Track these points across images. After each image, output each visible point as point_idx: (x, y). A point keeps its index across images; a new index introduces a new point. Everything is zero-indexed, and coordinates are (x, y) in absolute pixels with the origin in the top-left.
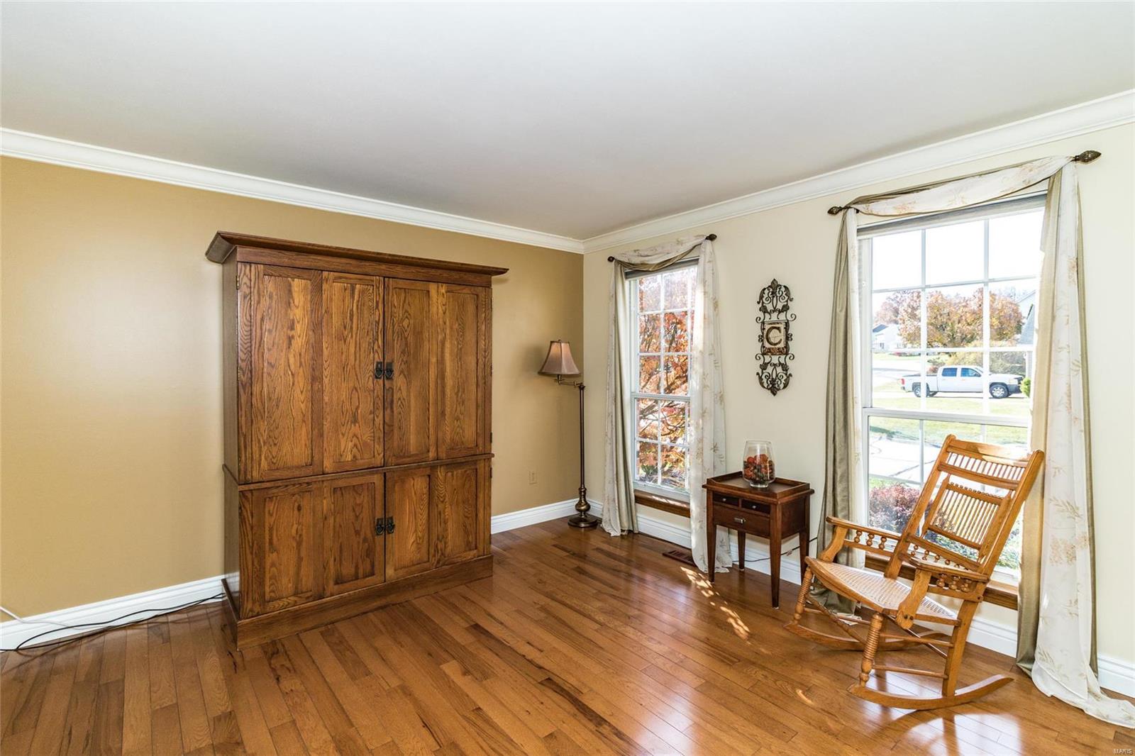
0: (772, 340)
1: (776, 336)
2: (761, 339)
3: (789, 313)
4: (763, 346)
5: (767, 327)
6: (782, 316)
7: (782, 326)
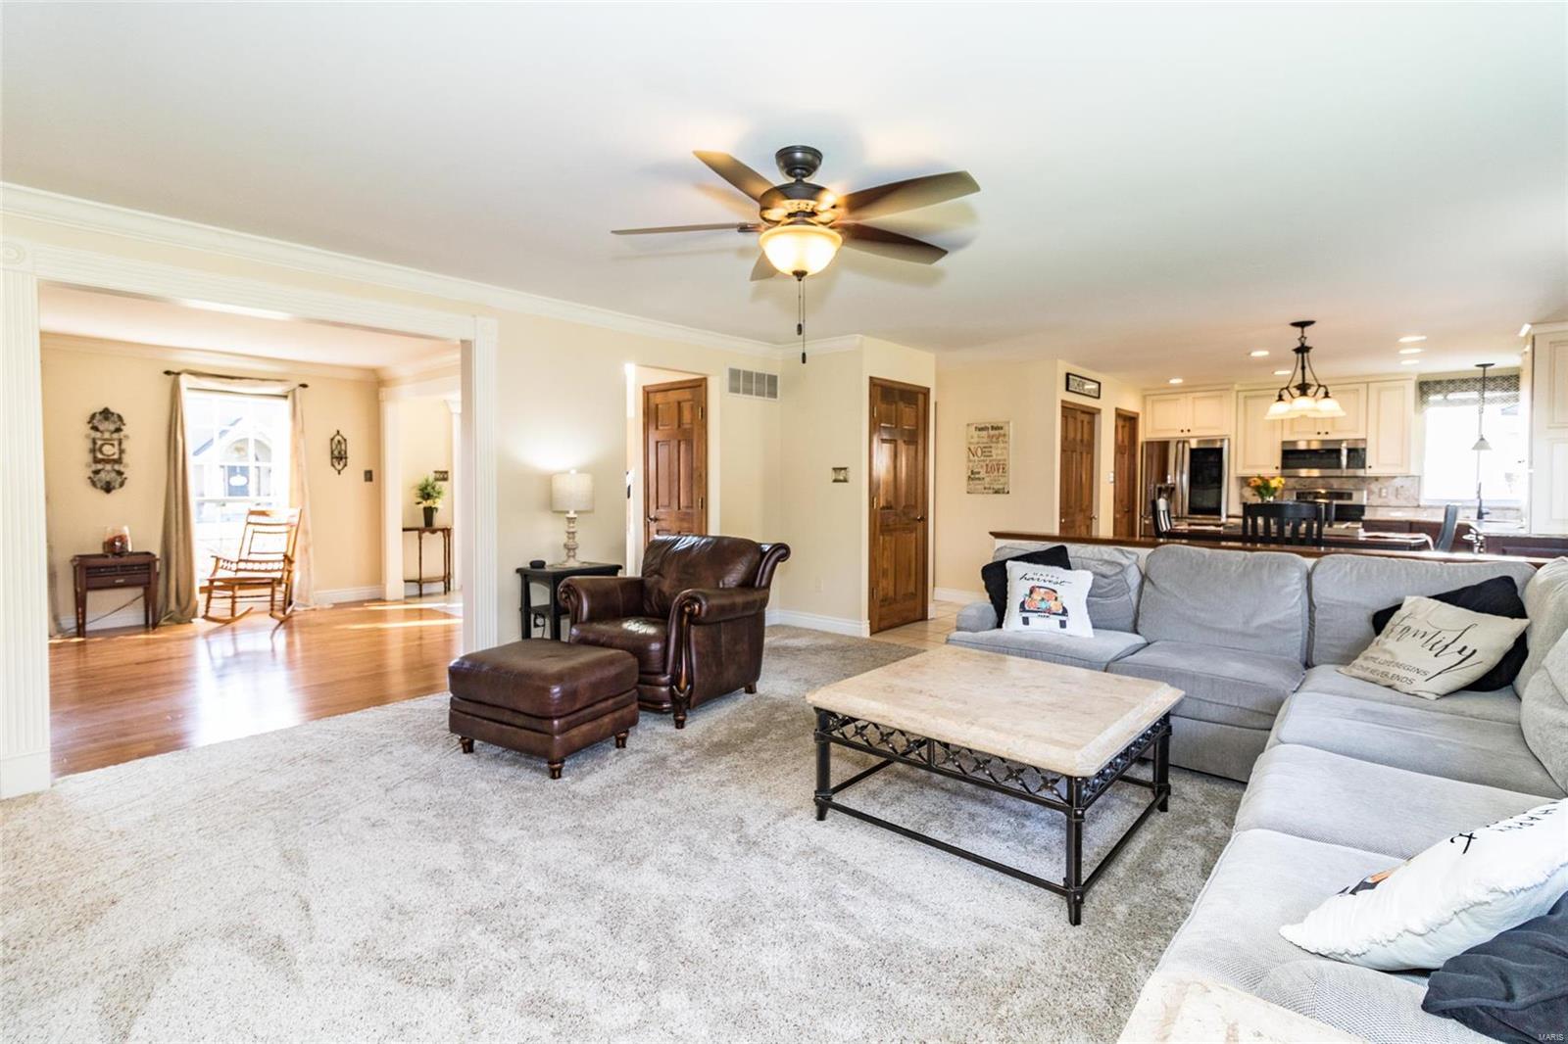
0: (105, 452)
1: (108, 450)
2: (93, 451)
3: (122, 434)
4: (95, 457)
5: (99, 443)
6: (115, 436)
7: (116, 443)
